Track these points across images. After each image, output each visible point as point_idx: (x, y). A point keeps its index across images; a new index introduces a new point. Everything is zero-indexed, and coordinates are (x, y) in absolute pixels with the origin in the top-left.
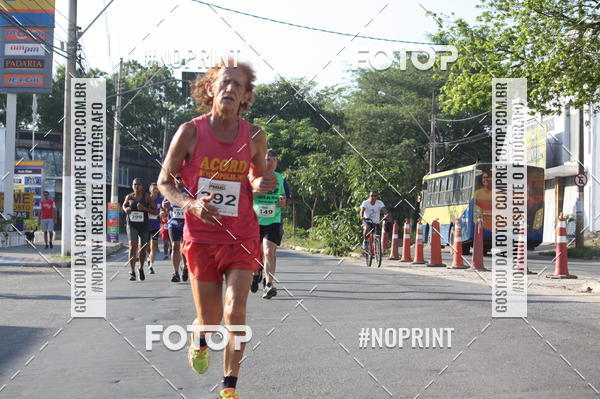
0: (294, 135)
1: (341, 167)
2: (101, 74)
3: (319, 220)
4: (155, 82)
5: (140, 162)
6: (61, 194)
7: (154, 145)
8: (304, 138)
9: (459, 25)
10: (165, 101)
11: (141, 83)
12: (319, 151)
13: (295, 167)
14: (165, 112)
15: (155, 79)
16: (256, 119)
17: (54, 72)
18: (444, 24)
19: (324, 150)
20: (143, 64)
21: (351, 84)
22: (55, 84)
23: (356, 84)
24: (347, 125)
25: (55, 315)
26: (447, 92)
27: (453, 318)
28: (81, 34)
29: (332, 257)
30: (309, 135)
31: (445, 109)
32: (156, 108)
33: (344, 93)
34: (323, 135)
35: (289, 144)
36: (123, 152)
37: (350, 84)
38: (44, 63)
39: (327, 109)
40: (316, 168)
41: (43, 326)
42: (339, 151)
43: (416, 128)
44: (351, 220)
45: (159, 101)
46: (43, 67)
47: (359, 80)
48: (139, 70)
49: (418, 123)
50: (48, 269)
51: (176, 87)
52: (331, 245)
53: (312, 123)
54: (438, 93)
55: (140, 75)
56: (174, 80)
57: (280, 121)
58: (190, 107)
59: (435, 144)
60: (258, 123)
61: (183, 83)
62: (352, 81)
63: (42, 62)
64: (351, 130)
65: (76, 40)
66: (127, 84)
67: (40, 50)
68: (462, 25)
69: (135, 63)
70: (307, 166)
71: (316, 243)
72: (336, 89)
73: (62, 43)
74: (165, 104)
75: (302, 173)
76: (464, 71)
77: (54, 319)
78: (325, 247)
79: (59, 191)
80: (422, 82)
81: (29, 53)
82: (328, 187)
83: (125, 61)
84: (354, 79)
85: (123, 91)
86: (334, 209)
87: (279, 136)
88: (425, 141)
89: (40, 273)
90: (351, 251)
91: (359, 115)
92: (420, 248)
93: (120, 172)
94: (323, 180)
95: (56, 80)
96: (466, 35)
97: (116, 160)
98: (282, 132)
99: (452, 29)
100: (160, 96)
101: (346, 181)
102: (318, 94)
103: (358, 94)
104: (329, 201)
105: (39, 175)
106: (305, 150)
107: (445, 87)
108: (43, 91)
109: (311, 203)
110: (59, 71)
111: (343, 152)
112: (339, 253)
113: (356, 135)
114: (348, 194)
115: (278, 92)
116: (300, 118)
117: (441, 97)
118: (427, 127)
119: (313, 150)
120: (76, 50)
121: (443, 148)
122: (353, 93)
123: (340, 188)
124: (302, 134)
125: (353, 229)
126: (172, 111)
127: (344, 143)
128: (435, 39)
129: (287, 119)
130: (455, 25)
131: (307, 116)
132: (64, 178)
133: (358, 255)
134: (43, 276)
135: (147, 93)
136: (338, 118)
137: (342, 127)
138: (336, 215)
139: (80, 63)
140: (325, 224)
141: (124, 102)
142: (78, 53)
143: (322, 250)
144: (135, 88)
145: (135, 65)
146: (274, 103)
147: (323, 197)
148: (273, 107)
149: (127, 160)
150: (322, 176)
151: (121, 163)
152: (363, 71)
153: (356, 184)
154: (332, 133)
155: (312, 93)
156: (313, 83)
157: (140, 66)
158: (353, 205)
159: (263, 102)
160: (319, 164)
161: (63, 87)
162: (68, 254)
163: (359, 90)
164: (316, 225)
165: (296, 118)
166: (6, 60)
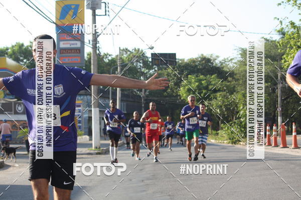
0: (209, 83)
1: (234, 99)
2: (110, 55)
3: (224, 126)
4: (137, 59)
5: (131, 100)
6: (91, 117)
7: (138, 91)
8: (214, 85)
9: (291, 24)
10: (143, 68)
11: (130, 60)
12: (222, 91)
13: (210, 100)
14: (143, 74)
16: (190, 76)
17: (86, 55)
18: (283, 24)
19: (225, 90)
20: (131, 50)
22: (86, 61)
23: (240, 56)
24: (236, 77)
25: (91, 179)
26: (286, 58)
27: (294, 174)
28: (98, 36)
29: (230, 145)
30: (217, 83)
31: (285, 67)
32: (138, 72)
33: (233, 61)
34: (224, 83)
35: (206, 88)
36: (123, 95)
37: (237, 56)
38: (80, 51)
39: (225, 69)
40: (221, 99)
41: (86, 185)
42: (232, 91)
43: (271, 77)
44: (240, 126)
45: (140, 68)
46: (80, 53)
47: (241, 54)
48: (129, 53)
49: (271, 75)
50: (86, 156)
51: (148, 61)
52: (230, 139)
53: (218, 77)
54: (282, 59)
55: (130, 55)
56: (147, 57)
57: (202, 77)
58: (155, 71)
59: (281, 85)
60: (191, 78)
61: (152, 59)
62: (238, 55)
63: (79, 50)
64: (238, 80)
65: (96, 39)
66: (123, 60)
67: (78, 44)
68: (292, 24)
69: (127, 49)
70: (216, 99)
71: (222, 138)
72: (229, 59)
73: (89, 41)
74: (143, 70)
75: (214, 102)
76: (294, 47)
77: (91, 182)
78: (227, 140)
79: (90, 116)
80: (273, 54)
81: (72, 46)
82: (228, 109)
83: (122, 48)
84: (238, 53)
85: (121, 64)
86: (231, 121)
87: (201, 84)
88: (276, 84)
89: (82, 158)
90: (240, 141)
91: (242, 72)
92: (276, 139)
93: (121, 105)
94: (225, 106)
95: (86, 59)
96: (295, 29)
97: (119, 99)
98: (203, 82)
99: (287, 26)
100: (140, 66)
101: (236, 106)
102: (220, 62)
103: (240, 61)
104: (228, 116)
105: (80, 108)
106: (215, 91)
107: (285, 56)
108: (80, 65)
109: (219, 118)
110: (88, 55)
111: (235, 91)
112: (235, 143)
114: (238, 112)
115: (200, 62)
116: (212, 74)
117: (283, 61)
118: (277, 77)
119: (219, 90)
120: (96, 44)
121: (285, 87)
122: (238, 61)
123: (234, 109)
124: (213, 83)
125: (241, 130)
126: (147, 73)
127: (234, 87)
128: (279, 31)
129: (205, 75)
130: (288, 24)
131: (215, 73)
132: (93, 109)
133: (243, 143)
134: (84, 159)
135: (133, 64)
136: (232, 74)
137: (233, 78)
138: (232, 123)
139: (99, 50)
140: (226, 128)
141: (122, 70)
142: (98, 45)
143: (225, 142)
144: (127, 62)
145: (126, 50)
146: (198, 67)
147: (225, 115)
148: (198, 69)
149: (125, 99)
150: (224, 103)
151: (122, 100)
152: (243, 49)
153: (241, 107)
154: (229, 82)
155: (217, 62)
156: (218, 57)
157: (129, 51)
158: (240, 118)
159: (192, 67)
160: (222, 97)
161: (90, 63)
162: (96, 148)
163: (241, 59)
164: (222, 129)
165: (210, 75)
166: (60, 50)
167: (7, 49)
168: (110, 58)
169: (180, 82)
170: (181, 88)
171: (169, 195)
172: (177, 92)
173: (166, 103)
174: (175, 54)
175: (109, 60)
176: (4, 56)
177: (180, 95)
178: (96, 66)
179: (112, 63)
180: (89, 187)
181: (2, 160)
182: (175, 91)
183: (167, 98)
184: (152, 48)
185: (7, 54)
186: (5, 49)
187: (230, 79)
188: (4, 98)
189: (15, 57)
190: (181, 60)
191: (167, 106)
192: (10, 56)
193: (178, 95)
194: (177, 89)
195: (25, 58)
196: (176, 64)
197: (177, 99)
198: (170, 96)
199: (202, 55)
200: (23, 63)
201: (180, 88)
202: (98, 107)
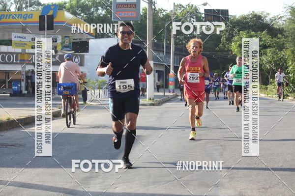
1: (283, 55)
2: (164, 11)
3: (273, 81)
4: (191, 14)
5: (184, 53)
8: (265, 41)
11: (184, 15)
12: (272, 47)
13: (261, 55)
15: (191, 13)
17: (141, 10)
19: (274, 47)
20: (185, 6)
21: (286, 14)
22: (142, 16)
23: (289, 14)
24: (285, 34)
30: (267, 39)
33: (283, 19)
34: (274, 39)
36: (176, 49)
39: (275, 26)
40: (271, 55)
42: (281, 47)
46: (135, 8)
47: (290, 12)
51: (201, 17)
53: (268, 33)
55: (183, 10)
56: (200, 13)
57: (253, 33)
60: (242, 33)
61: (205, 15)
63: (135, 5)
64: (287, 37)
66: (177, 15)
69: (181, 5)
70: (266, 54)
71: (271, 92)
72: (279, 17)
75: (263, 58)
78: (275, 94)
81: (128, 1)
82: (277, 65)
83: (176, 4)
84: (288, 11)
85: (176, 19)
90: (289, 96)
91: (291, 29)
93: (175, 58)
95: (142, 14)
97: (173, 52)
98: (254, 38)
101: (285, 62)
102: (270, 19)
103: (290, 19)
106: (265, 47)
108: (136, 19)
109: (269, 73)
110: (143, 10)
111: (284, 48)
113: (290, 39)
114: (286, 68)
115: (251, 18)
116: (263, 31)
119: (269, 47)
122: (287, 18)
123: (283, 65)
124: (264, 39)
127: (284, 43)
129: (256, 32)
133: (292, 98)
136: (281, 31)
137: (283, 35)
139: (154, 5)
142: (153, 1)
143: (274, 96)
144: (181, 18)
145: (180, 6)
146: (250, 24)
147: (274, 70)
148: (249, 26)
149: (178, 53)
150: (274, 60)
151: (175, 54)
152: (292, 7)
153: (290, 63)
154: (278, 39)
155: (268, 19)
156: (268, 14)
157: (183, 7)
158: (289, 73)
159: (244, 23)
160: (272, 53)
161: (146, 17)
162: (150, 99)
163: (291, 17)
164: (271, 83)
165: (260, 31)
166: (117, 5)
167: (65, 3)
168: (164, 13)
169: (232, 38)
170: (233, 44)
171: (221, 146)
172: (228, 47)
173: (218, 58)
174: (227, 11)
175: (163, 15)
176: (62, 10)
177: (231, 50)
178: (152, 20)
179: (166, 18)
180: (144, 136)
181: (59, 109)
182: (227, 46)
183: (219, 53)
184: (205, 4)
185: (65, 8)
186: (63, 3)
187: (279, 36)
188: (62, 50)
189: (72, 11)
190: (233, 16)
191: (219, 60)
192: (68, 10)
193: (229, 50)
194: (228, 44)
195: (82, 12)
196: (228, 21)
197: (229, 54)
198: (222, 51)
199: (253, 12)
200: (81, 17)
201: (231, 43)
202: (153, 60)
